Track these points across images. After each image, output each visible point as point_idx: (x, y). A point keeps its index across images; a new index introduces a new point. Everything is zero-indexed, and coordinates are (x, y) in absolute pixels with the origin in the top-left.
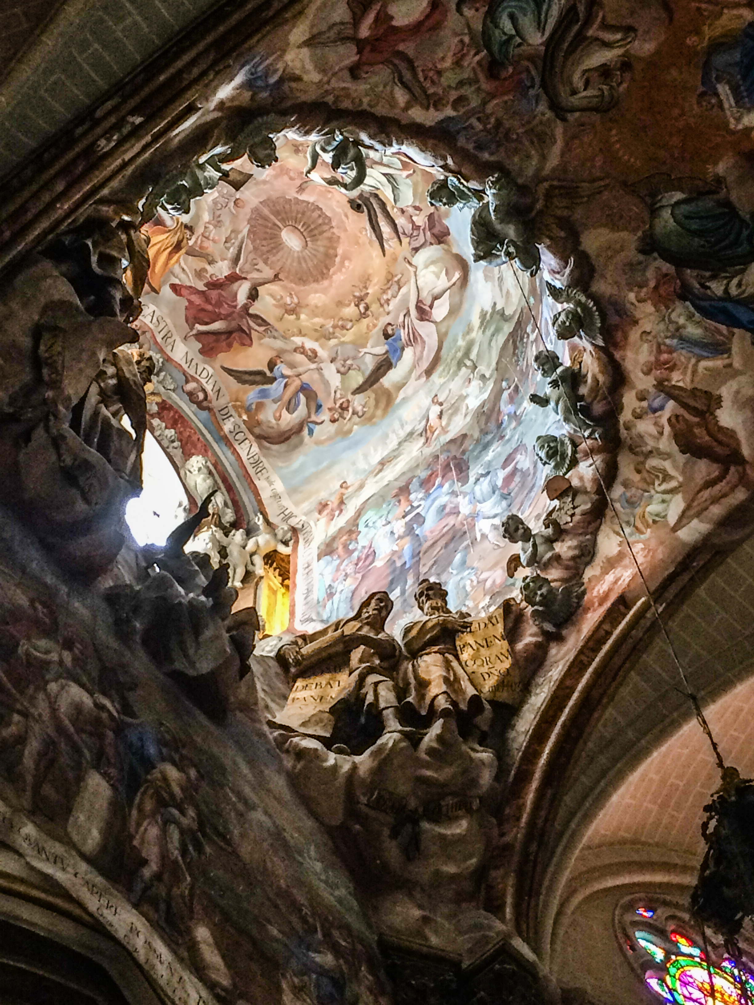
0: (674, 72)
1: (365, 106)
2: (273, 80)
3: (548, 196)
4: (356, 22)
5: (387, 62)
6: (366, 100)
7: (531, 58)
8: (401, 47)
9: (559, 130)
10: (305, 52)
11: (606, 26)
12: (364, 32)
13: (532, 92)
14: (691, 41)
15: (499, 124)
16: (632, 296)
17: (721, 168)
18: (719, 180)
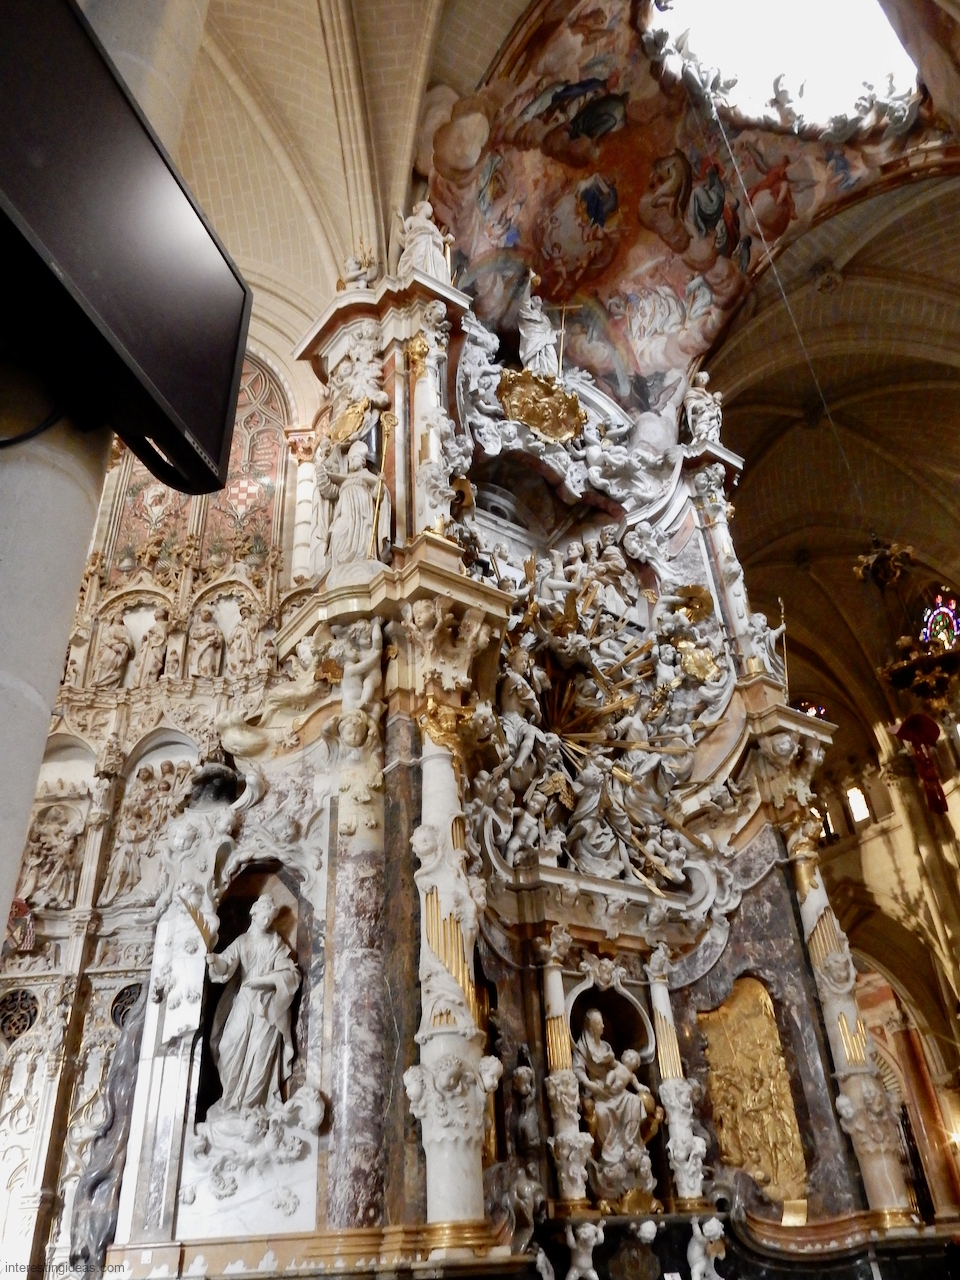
0: (630, 190)
1: (780, 138)
2: (832, 162)
3: (680, 110)
4: (789, 191)
5: (770, 168)
6: (780, 143)
7: (698, 179)
8: (765, 177)
9: (678, 143)
10: (815, 178)
11: (666, 204)
12: (784, 186)
13: (694, 160)
14: (626, 209)
15: (710, 138)
16: (630, 68)
17: (597, 153)
18: (597, 144)
